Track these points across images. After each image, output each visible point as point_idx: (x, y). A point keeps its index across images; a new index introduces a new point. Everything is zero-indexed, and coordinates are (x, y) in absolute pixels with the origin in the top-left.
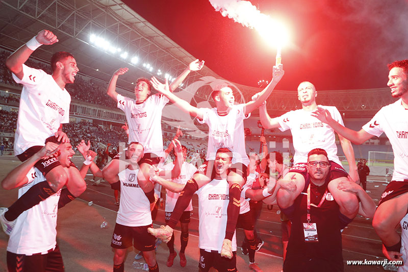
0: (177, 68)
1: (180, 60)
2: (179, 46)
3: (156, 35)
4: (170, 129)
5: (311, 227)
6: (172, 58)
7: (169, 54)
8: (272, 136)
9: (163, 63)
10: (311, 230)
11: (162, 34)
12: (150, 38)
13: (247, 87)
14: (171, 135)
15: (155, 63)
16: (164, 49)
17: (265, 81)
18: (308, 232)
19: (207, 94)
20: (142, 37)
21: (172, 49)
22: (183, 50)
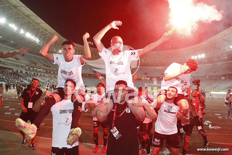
0: (35, 30)
1: (37, 25)
2: (36, 15)
3: (19, 5)
4: (30, 69)
6: (31, 23)
7: (29, 20)
8: (95, 75)
9: (24, 25)
11: (24, 6)
12: (15, 7)
13: (80, 45)
14: (30, 73)
15: (19, 24)
16: (25, 16)
17: (91, 43)
19: (55, 48)
20: (8, 5)
21: (31, 17)
22: (39, 18)
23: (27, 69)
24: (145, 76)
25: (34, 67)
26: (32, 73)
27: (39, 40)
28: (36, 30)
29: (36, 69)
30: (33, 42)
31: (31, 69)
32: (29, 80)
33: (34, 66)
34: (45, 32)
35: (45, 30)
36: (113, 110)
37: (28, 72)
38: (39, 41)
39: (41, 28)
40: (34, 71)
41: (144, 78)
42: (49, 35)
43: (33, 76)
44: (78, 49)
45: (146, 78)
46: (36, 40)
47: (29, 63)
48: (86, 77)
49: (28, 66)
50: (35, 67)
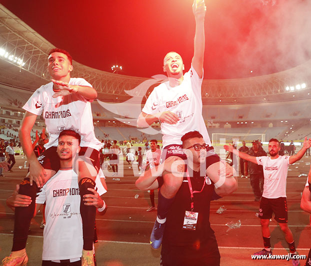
0: (15, 44)
1: (19, 34)
2: (17, 17)
4: (9, 115)
5: (192, 216)
6: (8, 31)
10: (192, 219)
13: (100, 71)
14: (11, 121)
17: (119, 66)
18: (188, 220)
22: (23, 23)
23: (3, 113)
24: (212, 121)
25: (17, 111)
26: (14, 121)
27: (24, 61)
28: (18, 45)
29: (21, 114)
30: (12, 66)
31: (12, 113)
32: (9, 133)
33: (18, 109)
34: (35, 48)
35: (36, 44)
36: (185, 181)
37: (7, 120)
38: (24, 64)
39: (26, 41)
40: (17, 118)
41: (210, 125)
42: (42, 53)
43: (15, 126)
44: (96, 78)
45: (214, 125)
46: (18, 63)
47: (8, 103)
48: (112, 125)
49: (5, 108)
50: (20, 111)
